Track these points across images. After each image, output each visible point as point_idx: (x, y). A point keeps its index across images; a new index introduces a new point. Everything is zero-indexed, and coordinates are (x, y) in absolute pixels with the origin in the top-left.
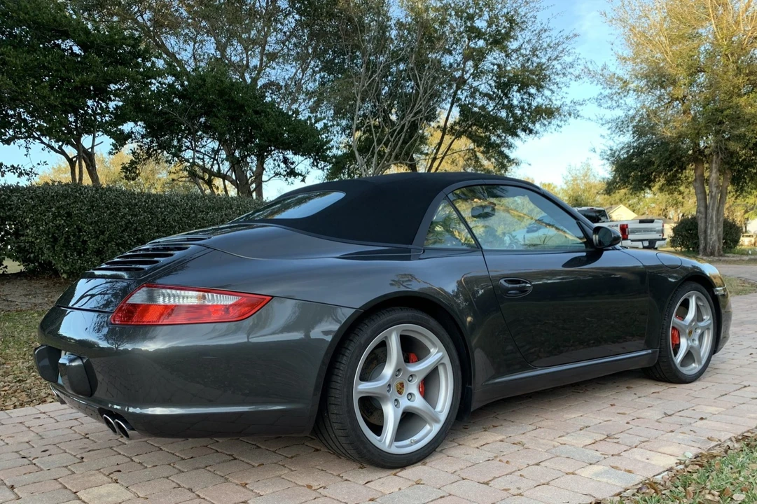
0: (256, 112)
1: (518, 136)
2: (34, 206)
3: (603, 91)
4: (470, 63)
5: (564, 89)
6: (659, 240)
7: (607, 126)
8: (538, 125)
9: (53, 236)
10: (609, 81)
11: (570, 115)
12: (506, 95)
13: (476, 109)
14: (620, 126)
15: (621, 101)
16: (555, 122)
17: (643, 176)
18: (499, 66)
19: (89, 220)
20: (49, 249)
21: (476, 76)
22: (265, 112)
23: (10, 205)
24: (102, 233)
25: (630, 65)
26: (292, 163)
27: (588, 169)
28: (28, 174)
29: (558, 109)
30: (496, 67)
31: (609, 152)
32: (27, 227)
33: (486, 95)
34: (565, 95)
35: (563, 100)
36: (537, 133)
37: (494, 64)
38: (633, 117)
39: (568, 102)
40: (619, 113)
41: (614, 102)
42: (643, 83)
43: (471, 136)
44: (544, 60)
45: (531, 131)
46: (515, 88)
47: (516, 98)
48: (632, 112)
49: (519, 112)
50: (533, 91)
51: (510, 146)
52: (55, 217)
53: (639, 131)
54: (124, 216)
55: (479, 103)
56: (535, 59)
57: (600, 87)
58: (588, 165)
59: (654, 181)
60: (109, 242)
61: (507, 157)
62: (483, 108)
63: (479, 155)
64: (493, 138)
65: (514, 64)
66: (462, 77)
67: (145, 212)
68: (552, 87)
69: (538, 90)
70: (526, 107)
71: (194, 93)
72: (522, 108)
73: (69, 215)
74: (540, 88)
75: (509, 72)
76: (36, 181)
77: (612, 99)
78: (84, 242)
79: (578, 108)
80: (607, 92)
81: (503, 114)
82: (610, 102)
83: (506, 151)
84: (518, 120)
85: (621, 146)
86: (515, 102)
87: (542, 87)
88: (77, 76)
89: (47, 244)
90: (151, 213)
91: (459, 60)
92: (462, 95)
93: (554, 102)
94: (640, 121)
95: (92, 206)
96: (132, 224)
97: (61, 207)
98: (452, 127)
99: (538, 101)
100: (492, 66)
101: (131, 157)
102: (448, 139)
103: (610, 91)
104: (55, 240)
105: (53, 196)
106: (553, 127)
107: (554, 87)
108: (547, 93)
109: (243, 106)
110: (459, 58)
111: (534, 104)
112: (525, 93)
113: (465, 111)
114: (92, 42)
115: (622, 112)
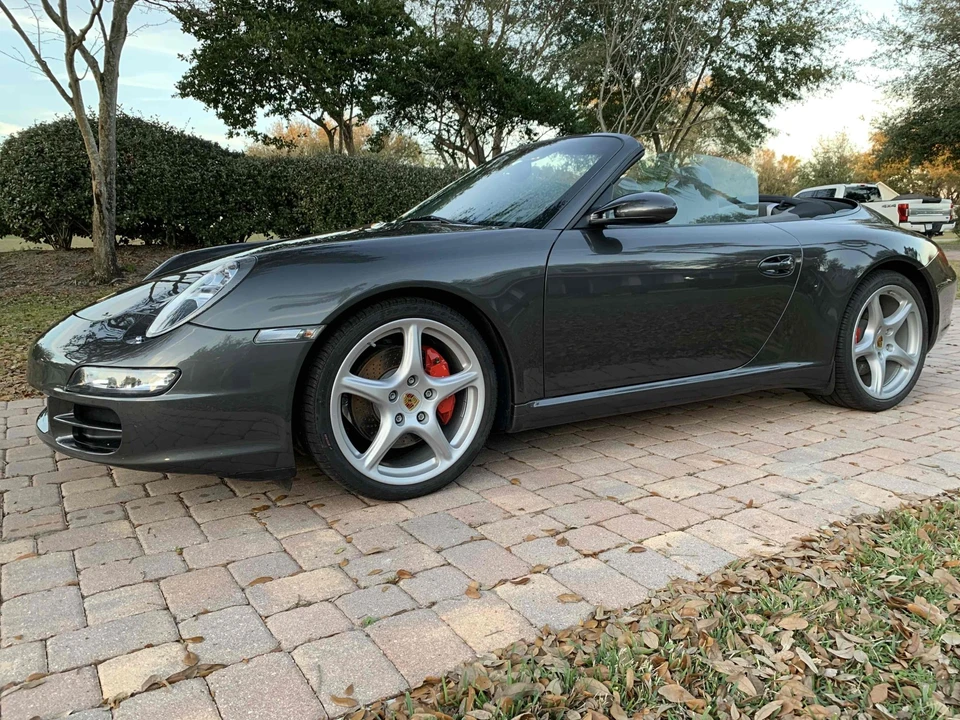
0: (506, 80)
1: (778, 102)
2: (308, 178)
3: (879, 48)
4: (727, 21)
5: (839, 47)
6: (945, 223)
7: (882, 89)
8: (804, 89)
9: (326, 208)
10: (890, 35)
11: (844, 77)
12: (767, 55)
13: (733, 73)
14: (897, 90)
15: (900, 59)
16: (823, 85)
17: (925, 148)
18: (761, 22)
19: (360, 193)
20: (321, 220)
21: (735, 34)
22: (514, 80)
23: (286, 176)
24: (371, 205)
25: (915, 17)
26: (535, 135)
27: (844, 140)
28: (288, 146)
29: (829, 71)
30: (757, 24)
31: (881, 120)
32: (302, 199)
33: (743, 56)
34: (839, 55)
35: (836, 60)
36: (800, 98)
37: (755, 21)
38: (916, 78)
39: (842, 63)
40: (899, 73)
41: (892, 60)
42: (932, 37)
43: (724, 104)
44: (814, 15)
45: (794, 97)
46: (779, 48)
47: (778, 58)
48: (914, 73)
49: (780, 76)
50: (799, 50)
51: (767, 114)
52: (328, 189)
53: (922, 94)
54: (390, 190)
55: (735, 66)
56: (804, 13)
57: (876, 43)
58: (844, 135)
59: (937, 154)
60: (376, 215)
61: (762, 126)
62: (740, 71)
63: (732, 124)
64: (749, 104)
65: (778, 19)
66: (718, 36)
67: (409, 185)
68: (823, 45)
69: (805, 49)
70: (790, 69)
71: (443, 62)
72: (785, 71)
73: (341, 187)
74: (807, 46)
75: (774, 29)
76: (295, 154)
77: (890, 57)
78: (354, 214)
79: (854, 69)
80: (885, 48)
81: (762, 78)
82: (887, 60)
83: (762, 120)
84: (779, 85)
85: (898, 113)
86: (778, 64)
87: (811, 45)
88: (348, 47)
89: (319, 215)
90: (416, 187)
91: (714, 17)
92: (717, 57)
93: (825, 63)
94: (924, 82)
95: (362, 179)
96: (399, 197)
97: (334, 179)
98: (703, 94)
99: (806, 61)
100: (753, 23)
101: (377, 129)
102: (698, 107)
103: (888, 47)
104: (328, 212)
105: (325, 169)
106: (822, 91)
107: (825, 46)
108: (816, 52)
109: (493, 74)
110: (714, 14)
111: (800, 65)
112: (790, 53)
113: (719, 75)
114: (359, 13)
115: (902, 71)
